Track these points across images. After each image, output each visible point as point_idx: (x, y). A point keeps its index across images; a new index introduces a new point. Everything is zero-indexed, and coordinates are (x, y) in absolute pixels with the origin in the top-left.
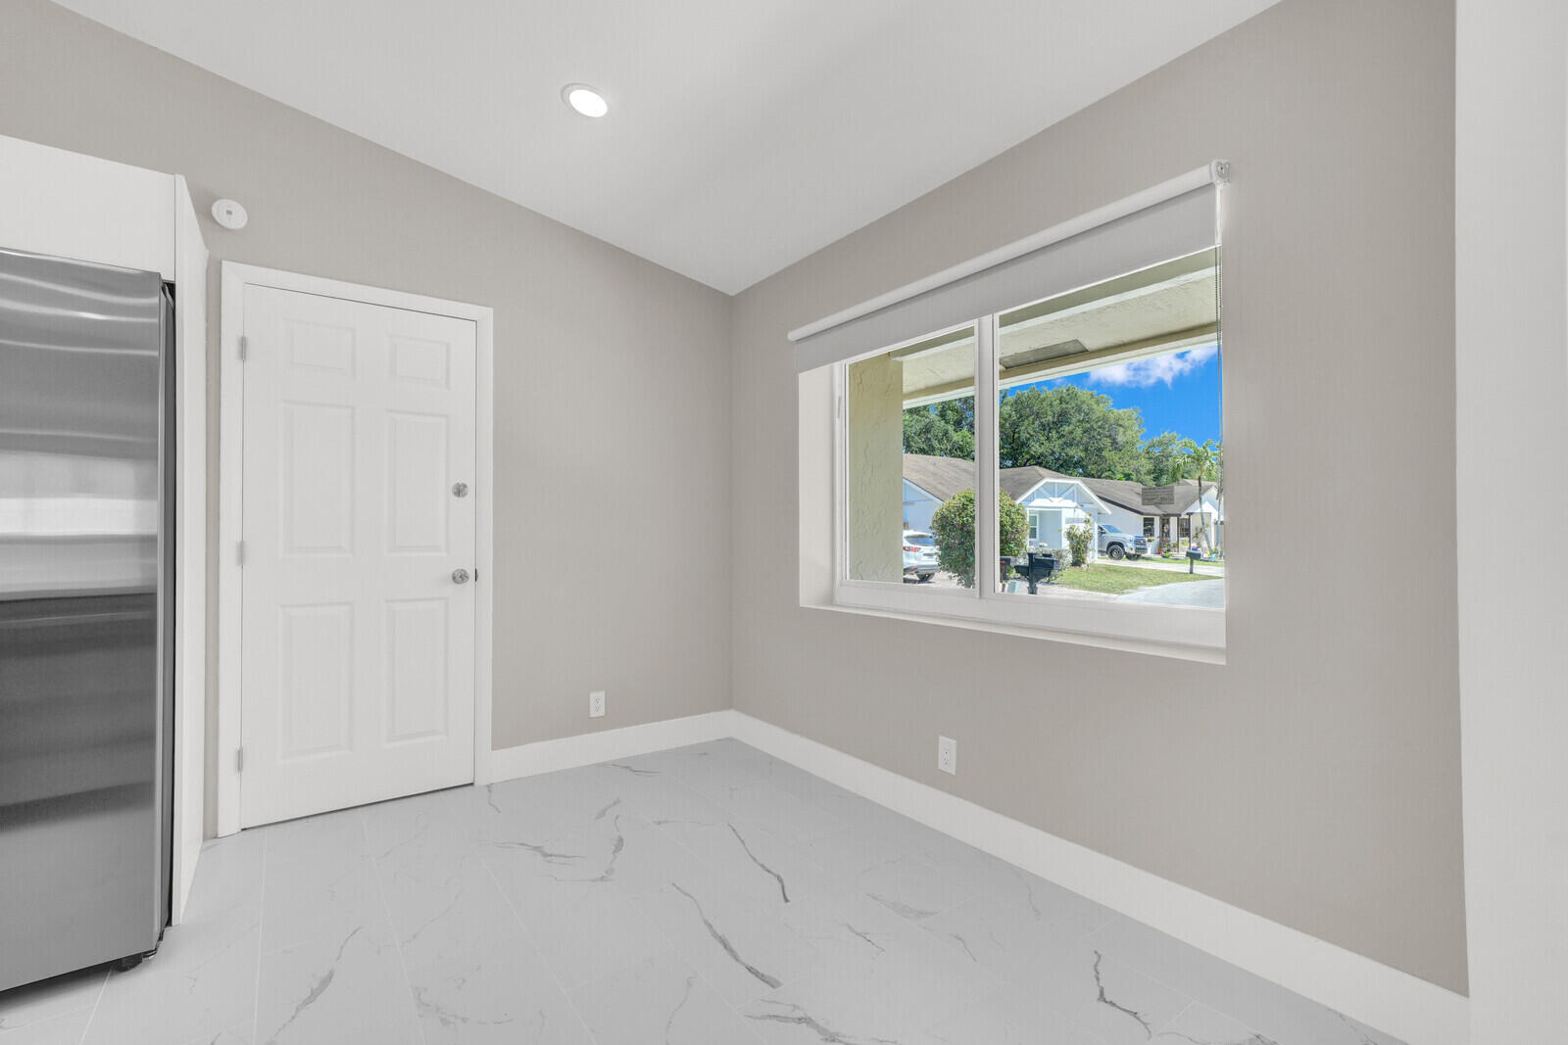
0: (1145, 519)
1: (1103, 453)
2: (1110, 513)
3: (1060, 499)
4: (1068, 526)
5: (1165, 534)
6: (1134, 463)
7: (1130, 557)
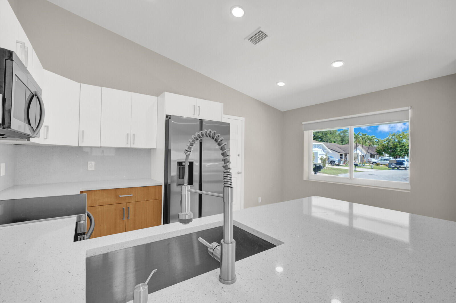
0: (340, 154)
1: (327, 135)
2: (331, 152)
3: (318, 148)
4: (321, 156)
5: (346, 159)
6: (336, 138)
7: (336, 165)
